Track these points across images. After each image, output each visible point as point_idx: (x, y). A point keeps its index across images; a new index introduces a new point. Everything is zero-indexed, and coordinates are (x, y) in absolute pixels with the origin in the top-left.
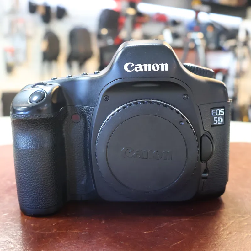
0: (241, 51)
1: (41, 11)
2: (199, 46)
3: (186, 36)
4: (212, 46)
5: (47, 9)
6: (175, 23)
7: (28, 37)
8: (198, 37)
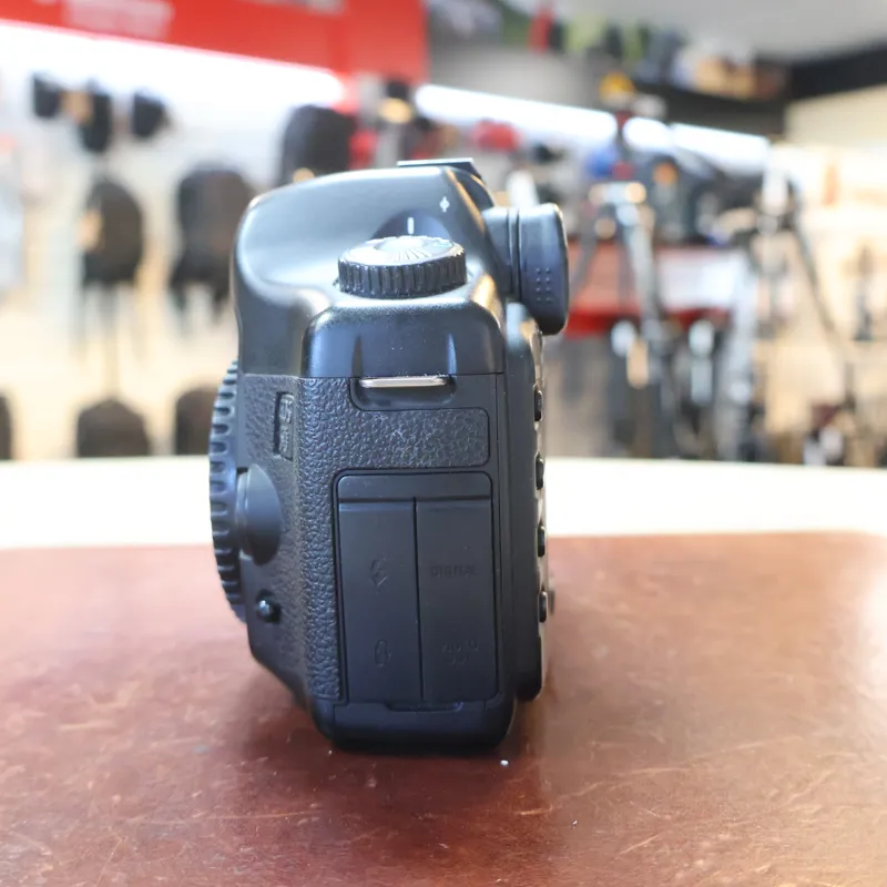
0: (771, 248)
1: (77, 110)
2: (631, 228)
3: (585, 197)
4: (675, 229)
5: (100, 104)
6: (545, 155)
7: (28, 202)
8: (626, 197)
